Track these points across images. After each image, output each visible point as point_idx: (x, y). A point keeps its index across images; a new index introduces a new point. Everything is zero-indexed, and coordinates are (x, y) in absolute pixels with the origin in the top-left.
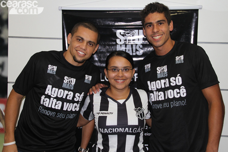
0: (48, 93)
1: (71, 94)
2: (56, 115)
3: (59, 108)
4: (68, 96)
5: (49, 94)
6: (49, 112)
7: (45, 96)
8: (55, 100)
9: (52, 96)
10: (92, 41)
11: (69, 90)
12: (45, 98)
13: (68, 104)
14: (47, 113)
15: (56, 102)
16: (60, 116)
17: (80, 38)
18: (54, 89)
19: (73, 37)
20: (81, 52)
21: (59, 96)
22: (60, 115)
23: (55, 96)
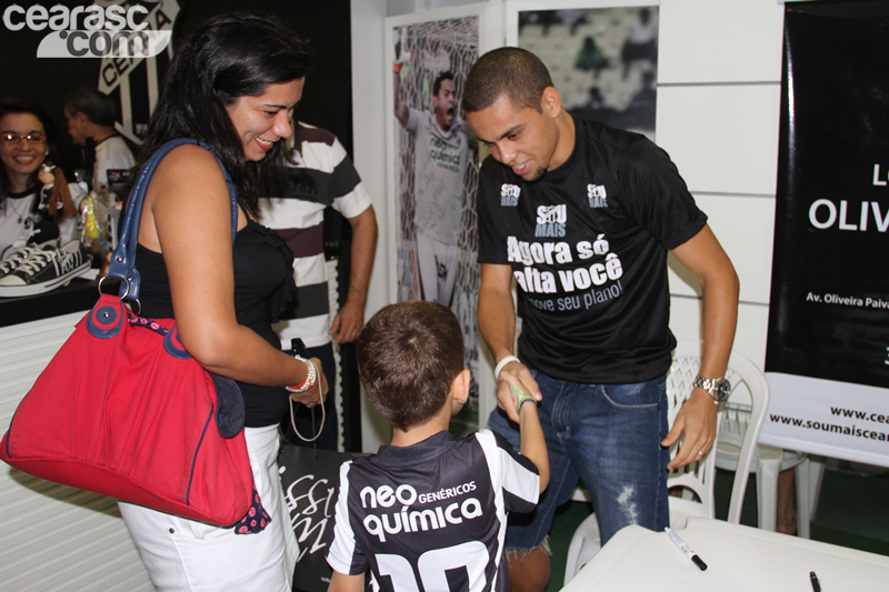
2: (556, 305)
3: (553, 289)
5: (519, 260)
9: (525, 262)
16: (566, 304)
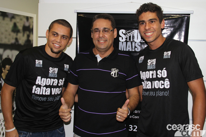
0: (38, 83)
2: (47, 99)
3: (49, 94)
5: (40, 84)
6: (41, 98)
8: (45, 88)
11: (54, 78)
13: (55, 89)
15: (46, 90)
18: (43, 79)
21: (47, 84)
22: (50, 99)
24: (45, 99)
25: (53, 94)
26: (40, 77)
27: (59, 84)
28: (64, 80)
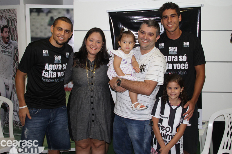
1: (60, 66)
3: (55, 77)
4: (59, 68)
5: (48, 69)
7: (45, 71)
8: (52, 72)
9: (49, 70)
10: (68, 29)
11: (59, 64)
12: (45, 72)
13: (60, 72)
14: (48, 81)
17: (60, 28)
18: (50, 65)
19: (55, 28)
20: (61, 38)
21: (54, 69)
23: (51, 69)
24: (53, 80)
25: (59, 76)
26: (48, 64)
27: (63, 68)
28: (66, 65)
